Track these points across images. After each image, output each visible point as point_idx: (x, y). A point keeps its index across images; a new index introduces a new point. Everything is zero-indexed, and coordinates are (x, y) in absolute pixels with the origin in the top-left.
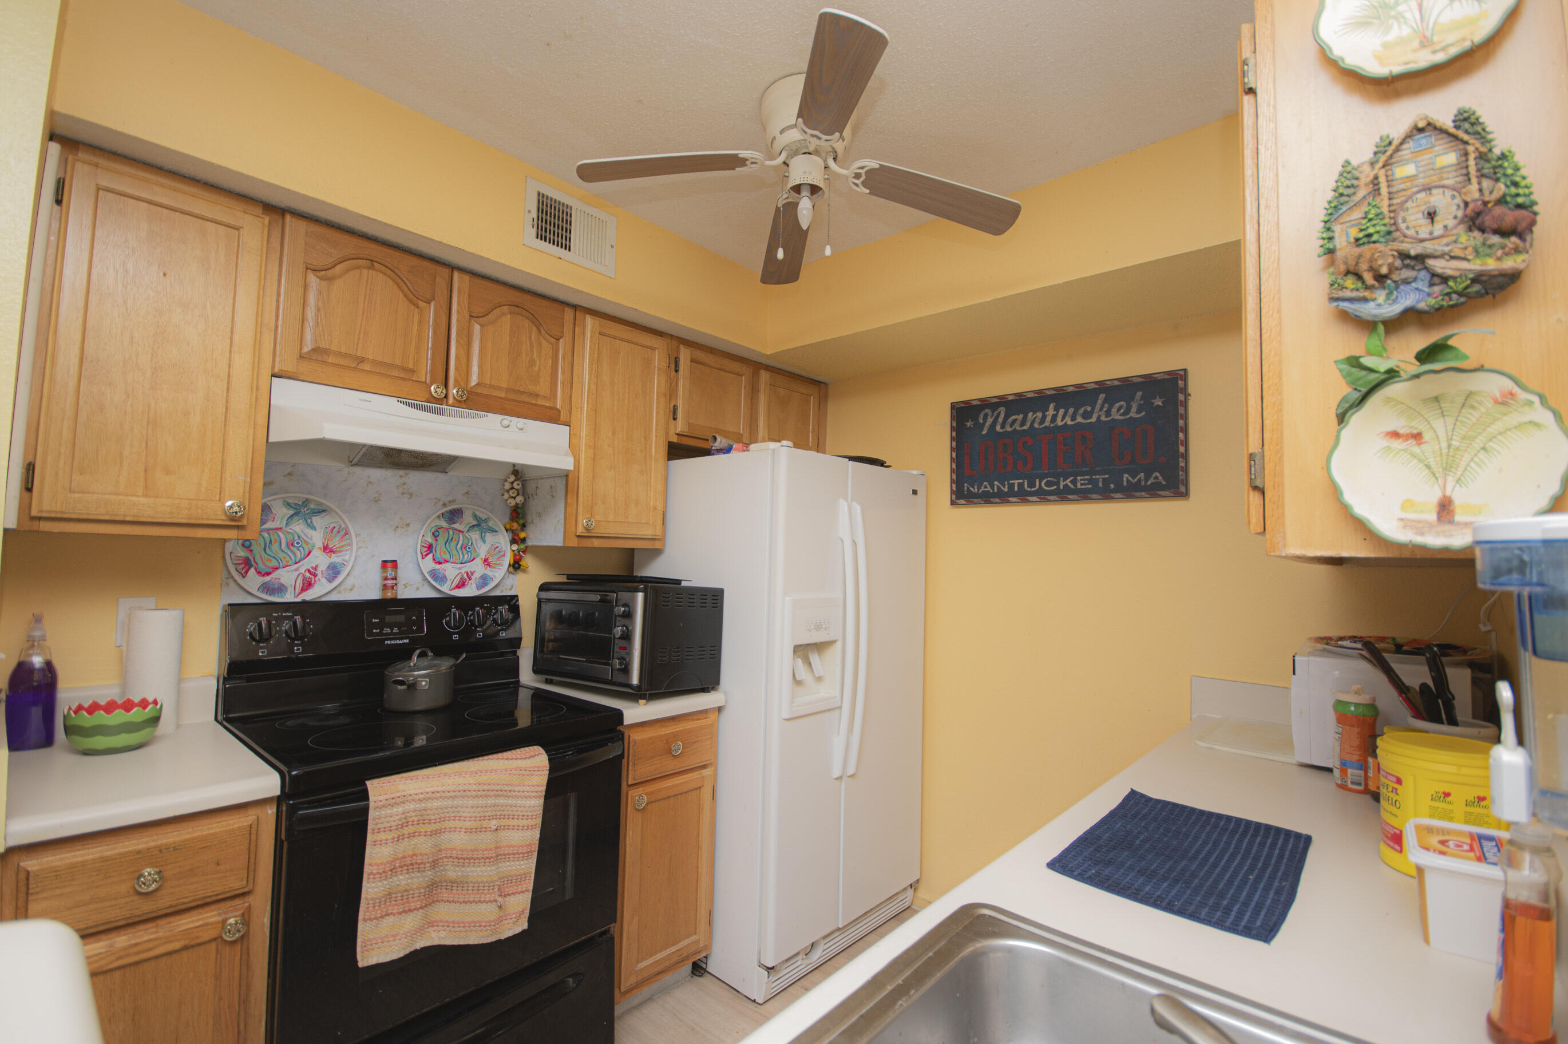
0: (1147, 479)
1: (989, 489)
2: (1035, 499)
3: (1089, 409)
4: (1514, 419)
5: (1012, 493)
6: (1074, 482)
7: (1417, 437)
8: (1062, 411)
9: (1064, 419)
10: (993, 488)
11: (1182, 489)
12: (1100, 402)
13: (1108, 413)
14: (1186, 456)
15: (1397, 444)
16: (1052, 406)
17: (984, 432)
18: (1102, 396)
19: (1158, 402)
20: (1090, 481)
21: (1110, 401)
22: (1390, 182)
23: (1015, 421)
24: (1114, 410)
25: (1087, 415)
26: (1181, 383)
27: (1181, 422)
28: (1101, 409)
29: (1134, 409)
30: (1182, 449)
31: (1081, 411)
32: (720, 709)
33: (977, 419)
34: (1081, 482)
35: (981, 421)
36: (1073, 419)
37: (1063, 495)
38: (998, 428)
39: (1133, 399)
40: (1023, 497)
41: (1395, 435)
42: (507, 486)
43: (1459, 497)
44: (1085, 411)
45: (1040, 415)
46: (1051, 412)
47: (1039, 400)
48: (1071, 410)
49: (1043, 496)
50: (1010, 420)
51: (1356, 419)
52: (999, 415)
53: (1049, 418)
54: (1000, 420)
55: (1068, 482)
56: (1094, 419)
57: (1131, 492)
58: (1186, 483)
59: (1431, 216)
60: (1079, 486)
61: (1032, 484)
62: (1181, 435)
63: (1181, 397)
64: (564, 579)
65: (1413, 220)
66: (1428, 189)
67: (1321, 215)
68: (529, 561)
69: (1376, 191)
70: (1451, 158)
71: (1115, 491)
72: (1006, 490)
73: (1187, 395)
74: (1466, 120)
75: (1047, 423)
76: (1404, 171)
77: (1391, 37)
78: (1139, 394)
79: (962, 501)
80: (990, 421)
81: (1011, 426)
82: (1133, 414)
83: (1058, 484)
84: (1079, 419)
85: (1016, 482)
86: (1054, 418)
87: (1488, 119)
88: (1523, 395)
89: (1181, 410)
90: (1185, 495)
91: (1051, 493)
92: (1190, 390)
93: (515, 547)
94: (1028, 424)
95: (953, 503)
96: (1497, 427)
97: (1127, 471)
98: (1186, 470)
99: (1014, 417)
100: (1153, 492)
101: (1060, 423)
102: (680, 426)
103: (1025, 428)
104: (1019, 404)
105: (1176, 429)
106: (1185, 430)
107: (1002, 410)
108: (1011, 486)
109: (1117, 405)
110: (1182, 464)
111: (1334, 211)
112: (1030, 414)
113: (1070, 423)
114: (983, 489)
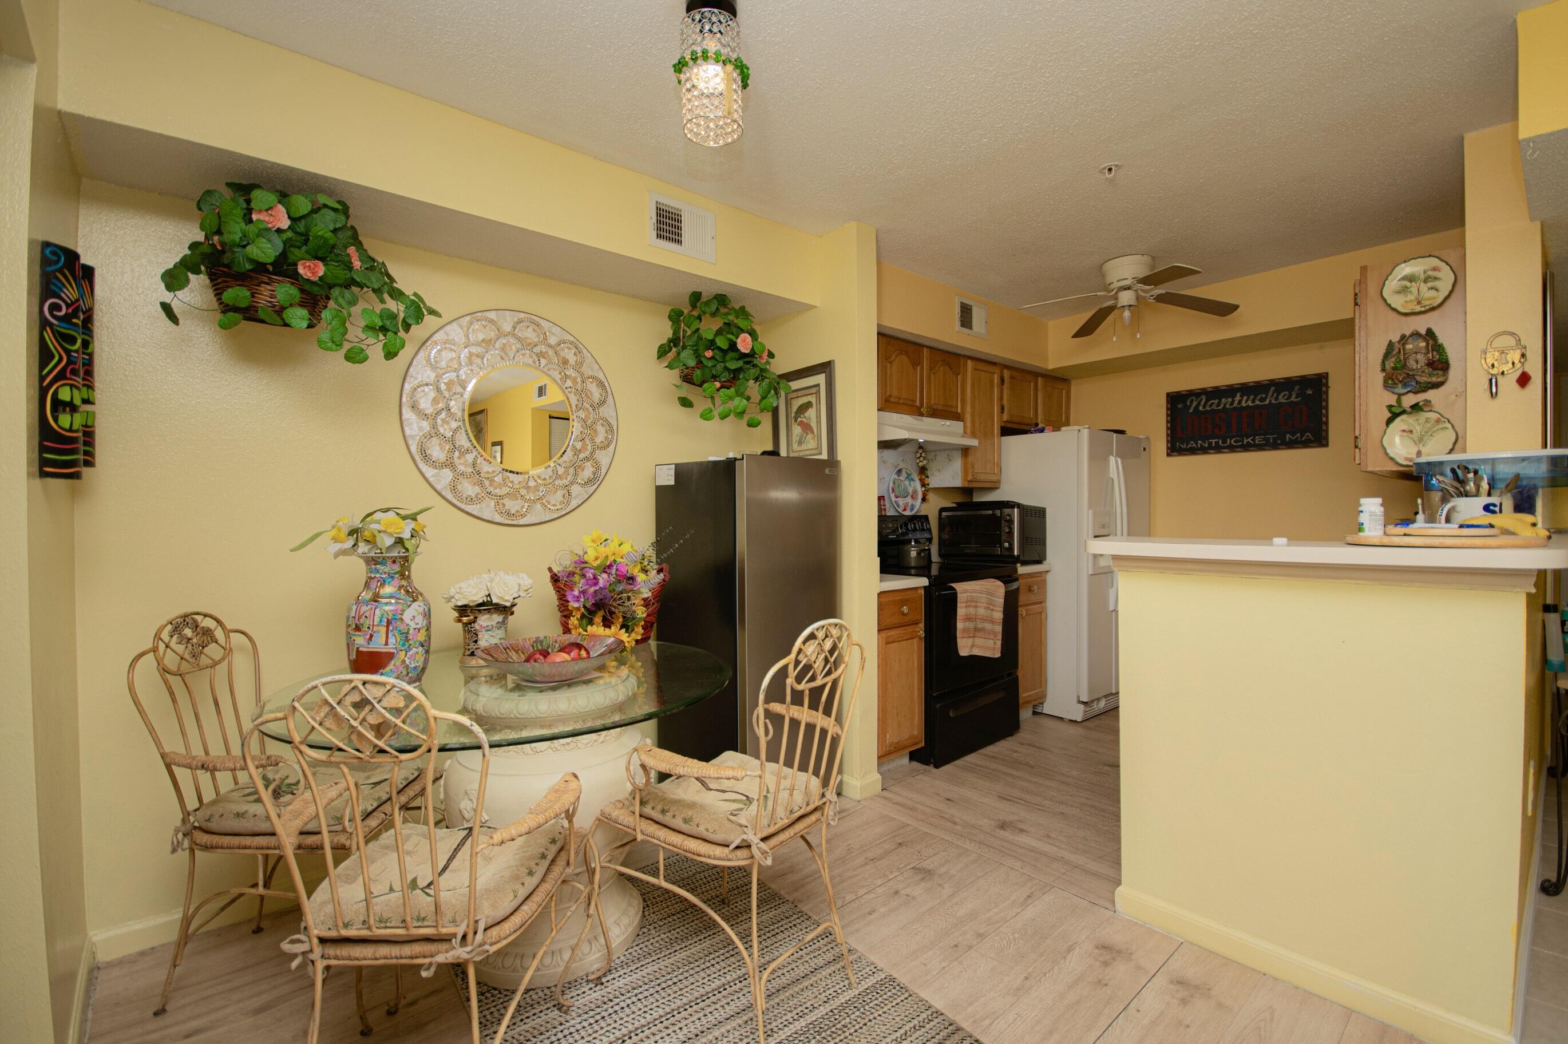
0: (1302, 437)
1: (1194, 445)
2: (1227, 450)
3: (1264, 396)
4: (1441, 426)
5: (1210, 447)
6: (1253, 440)
7: (1411, 432)
8: (1245, 398)
9: (1247, 402)
10: (1197, 445)
11: (1324, 442)
12: (1271, 392)
13: (1276, 399)
14: (1327, 423)
15: (1405, 434)
16: (1238, 394)
17: (1191, 411)
18: (1273, 388)
19: (1309, 392)
20: (1264, 439)
21: (1278, 391)
22: (1404, 350)
23: (1213, 404)
24: (1281, 397)
25: (1262, 400)
26: (1324, 381)
27: (1324, 404)
28: (1272, 396)
29: (1294, 396)
30: (1324, 419)
31: (1259, 397)
32: (1047, 572)
33: (1186, 402)
34: (1258, 440)
35: (1188, 404)
36: (1253, 401)
37: (1246, 448)
38: (1201, 408)
39: (1293, 390)
40: (1218, 449)
41: (1404, 431)
42: (918, 455)
43: (1423, 450)
44: (1261, 398)
45: (1230, 400)
46: (1238, 398)
47: (1230, 391)
48: (1252, 397)
49: (1232, 449)
50: (1209, 403)
51: (1391, 426)
52: (1201, 399)
53: (1236, 402)
54: (1203, 403)
55: (1249, 440)
56: (1267, 402)
57: (1291, 445)
58: (1327, 438)
59: (1417, 362)
60: (1257, 442)
61: (1224, 442)
62: (1324, 411)
63: (1324, 389)
64: (955, 505)
65: (1411, 363)
66: (1416, 353)
67: (1381, 358)
68: (931, 496)
69: (1399, 351)
70: (1423, 344)
71: (1280, 444)
72: (1206, 445)
73: (1328, 387)
74: (1430, 333)
75: (1235, 405)
76: (1409, 347)
77: (1408, 299)
78: (1297, 387)
79: (1175, 454)
80: (1195, 404)
81: (1210, 406)
82: (1293, 399)
83: (1243, 441)
84: (1257, 402)
85: (1214, 441)
86: (1240, 402)
87: (1437, 333)
88: (1443, 419)
89: (1324, 397)
90: (1326, 445)
91: (1237, 447)
92: (1330, 384)
93: (923, 489)
94: (1222, 406)
95: (1168, 455)
96: (1436, 428)
97: (1288, 433)
98: (1327, 431)
99: (1212, 401)
100: (1306, 444)
101: (1244, 404)
102: (1005, 417)
103: (1220, 408)
104: (1216, 393)
105: (1321, 408)
106: (1327, 408)
107: (1204, 398)
108: (1210, 444)
109: (1283, 394)
110: (1324, 428)
111: (1387, 356)
112: (1223, 400)
113: (1251, 404)
114: (1190, 446)
